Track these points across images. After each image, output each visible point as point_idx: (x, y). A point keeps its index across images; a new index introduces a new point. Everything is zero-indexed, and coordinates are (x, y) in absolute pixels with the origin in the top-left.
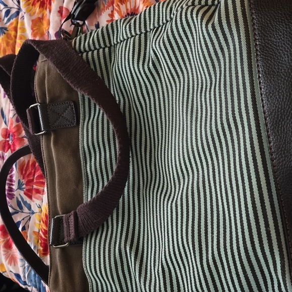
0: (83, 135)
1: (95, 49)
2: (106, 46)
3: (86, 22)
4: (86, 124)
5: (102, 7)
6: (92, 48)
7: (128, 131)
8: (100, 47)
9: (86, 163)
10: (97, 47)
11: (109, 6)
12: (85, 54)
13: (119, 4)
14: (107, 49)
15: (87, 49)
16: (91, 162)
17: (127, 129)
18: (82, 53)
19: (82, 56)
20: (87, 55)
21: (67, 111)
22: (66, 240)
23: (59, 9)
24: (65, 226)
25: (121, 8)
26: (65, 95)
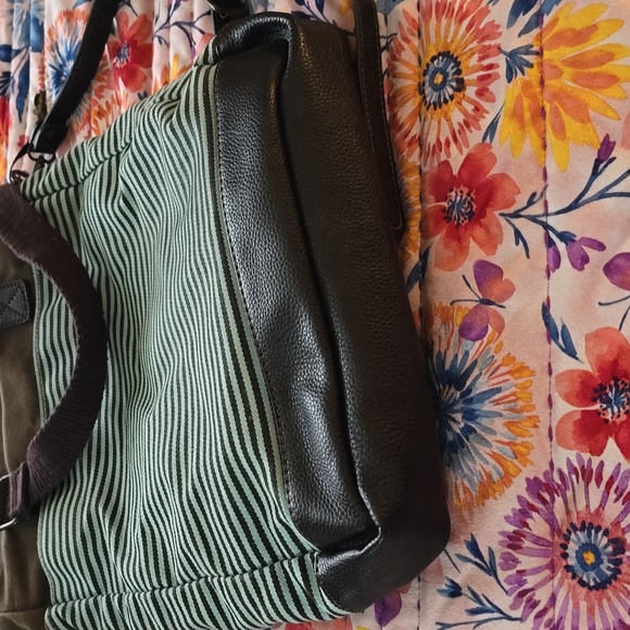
0: (38, 333)
1: (54, 191)
2: (70, 185)
3: (57, 155)
4: (43, 314)
5: (75, 127)
6: (49, 190)
7: (105, 316)
8: (62, 188)
9: (44, 380)
10: (57, 187)
11: (84, 124)
12: (38, 202)
13: (97, 119)
14: (71, 190)
15: (42, 192)
16: (50, 378)
17: (103, 313)
18: (34, 200)
19: (34, 204)
20: (41, 203)
21: (15, 298)
22: (10, 513)
23: (18, 140)
24: (11, 489)
25: (100, 125)
26: (12, 271)
